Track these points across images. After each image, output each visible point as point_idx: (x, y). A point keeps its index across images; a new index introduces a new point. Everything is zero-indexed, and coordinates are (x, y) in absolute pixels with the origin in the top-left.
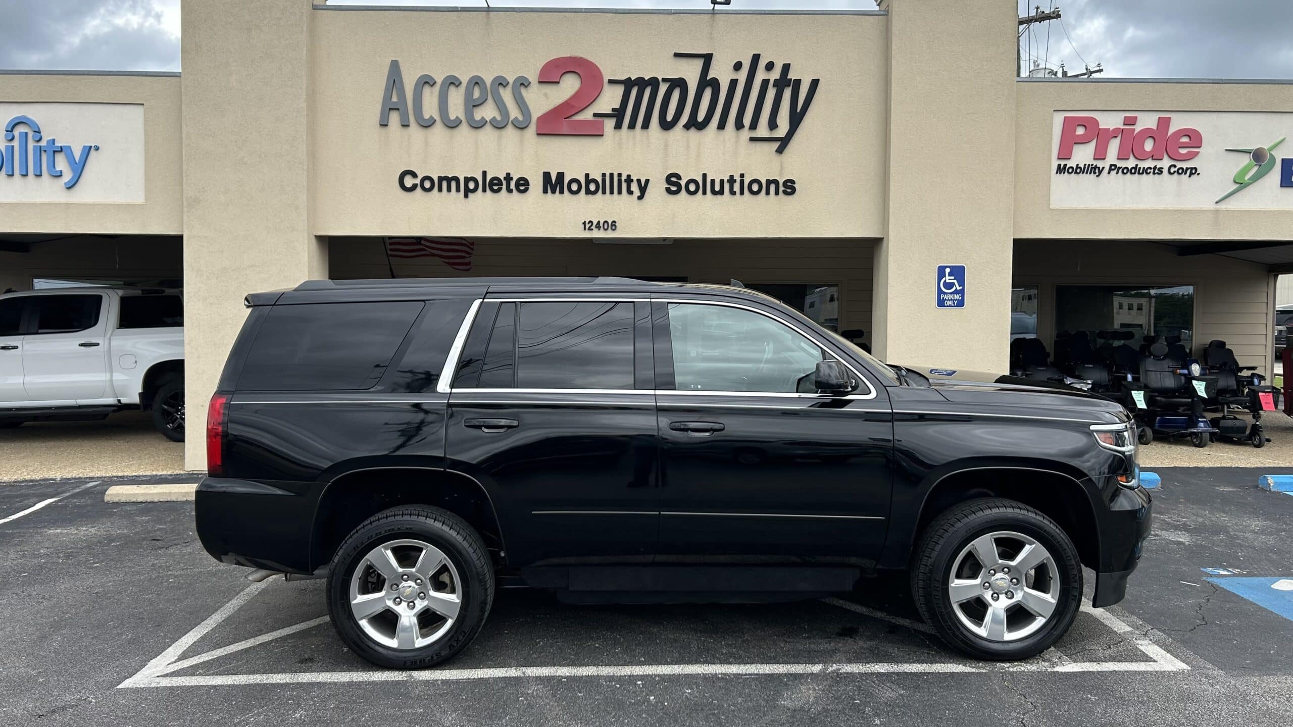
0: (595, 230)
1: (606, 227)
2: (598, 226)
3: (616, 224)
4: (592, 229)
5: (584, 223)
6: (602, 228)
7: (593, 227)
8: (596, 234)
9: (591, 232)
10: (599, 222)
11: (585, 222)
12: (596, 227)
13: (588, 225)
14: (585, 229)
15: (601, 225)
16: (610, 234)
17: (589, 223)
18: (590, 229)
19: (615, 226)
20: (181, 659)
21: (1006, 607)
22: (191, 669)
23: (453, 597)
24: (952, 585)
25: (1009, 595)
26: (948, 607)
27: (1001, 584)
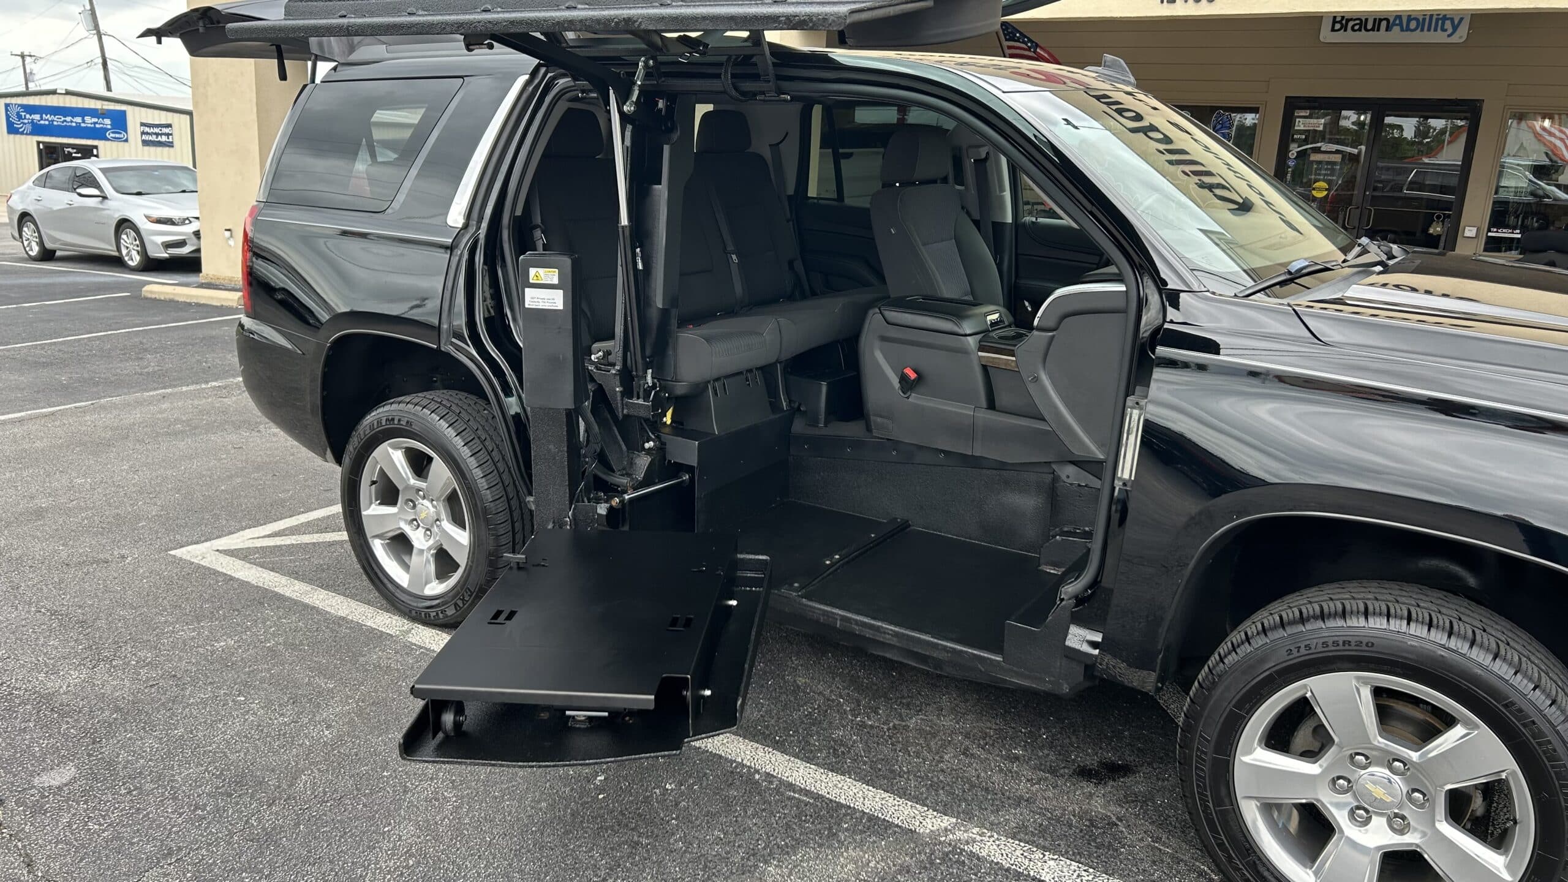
0: (1180, 3)
4: (1175, 1)
8: (1181, 10)
9: (1173, 5)
14: (1162, 2)
16: (1203, 9)
18: (1170, 2)
20: (269, 536)
21: (1379, 848)
22: (257, 550)
23: (463, 537)
24: (1247, 759)
25: (1396, 821)
26: (1227, 801)
27: (1379, 792)
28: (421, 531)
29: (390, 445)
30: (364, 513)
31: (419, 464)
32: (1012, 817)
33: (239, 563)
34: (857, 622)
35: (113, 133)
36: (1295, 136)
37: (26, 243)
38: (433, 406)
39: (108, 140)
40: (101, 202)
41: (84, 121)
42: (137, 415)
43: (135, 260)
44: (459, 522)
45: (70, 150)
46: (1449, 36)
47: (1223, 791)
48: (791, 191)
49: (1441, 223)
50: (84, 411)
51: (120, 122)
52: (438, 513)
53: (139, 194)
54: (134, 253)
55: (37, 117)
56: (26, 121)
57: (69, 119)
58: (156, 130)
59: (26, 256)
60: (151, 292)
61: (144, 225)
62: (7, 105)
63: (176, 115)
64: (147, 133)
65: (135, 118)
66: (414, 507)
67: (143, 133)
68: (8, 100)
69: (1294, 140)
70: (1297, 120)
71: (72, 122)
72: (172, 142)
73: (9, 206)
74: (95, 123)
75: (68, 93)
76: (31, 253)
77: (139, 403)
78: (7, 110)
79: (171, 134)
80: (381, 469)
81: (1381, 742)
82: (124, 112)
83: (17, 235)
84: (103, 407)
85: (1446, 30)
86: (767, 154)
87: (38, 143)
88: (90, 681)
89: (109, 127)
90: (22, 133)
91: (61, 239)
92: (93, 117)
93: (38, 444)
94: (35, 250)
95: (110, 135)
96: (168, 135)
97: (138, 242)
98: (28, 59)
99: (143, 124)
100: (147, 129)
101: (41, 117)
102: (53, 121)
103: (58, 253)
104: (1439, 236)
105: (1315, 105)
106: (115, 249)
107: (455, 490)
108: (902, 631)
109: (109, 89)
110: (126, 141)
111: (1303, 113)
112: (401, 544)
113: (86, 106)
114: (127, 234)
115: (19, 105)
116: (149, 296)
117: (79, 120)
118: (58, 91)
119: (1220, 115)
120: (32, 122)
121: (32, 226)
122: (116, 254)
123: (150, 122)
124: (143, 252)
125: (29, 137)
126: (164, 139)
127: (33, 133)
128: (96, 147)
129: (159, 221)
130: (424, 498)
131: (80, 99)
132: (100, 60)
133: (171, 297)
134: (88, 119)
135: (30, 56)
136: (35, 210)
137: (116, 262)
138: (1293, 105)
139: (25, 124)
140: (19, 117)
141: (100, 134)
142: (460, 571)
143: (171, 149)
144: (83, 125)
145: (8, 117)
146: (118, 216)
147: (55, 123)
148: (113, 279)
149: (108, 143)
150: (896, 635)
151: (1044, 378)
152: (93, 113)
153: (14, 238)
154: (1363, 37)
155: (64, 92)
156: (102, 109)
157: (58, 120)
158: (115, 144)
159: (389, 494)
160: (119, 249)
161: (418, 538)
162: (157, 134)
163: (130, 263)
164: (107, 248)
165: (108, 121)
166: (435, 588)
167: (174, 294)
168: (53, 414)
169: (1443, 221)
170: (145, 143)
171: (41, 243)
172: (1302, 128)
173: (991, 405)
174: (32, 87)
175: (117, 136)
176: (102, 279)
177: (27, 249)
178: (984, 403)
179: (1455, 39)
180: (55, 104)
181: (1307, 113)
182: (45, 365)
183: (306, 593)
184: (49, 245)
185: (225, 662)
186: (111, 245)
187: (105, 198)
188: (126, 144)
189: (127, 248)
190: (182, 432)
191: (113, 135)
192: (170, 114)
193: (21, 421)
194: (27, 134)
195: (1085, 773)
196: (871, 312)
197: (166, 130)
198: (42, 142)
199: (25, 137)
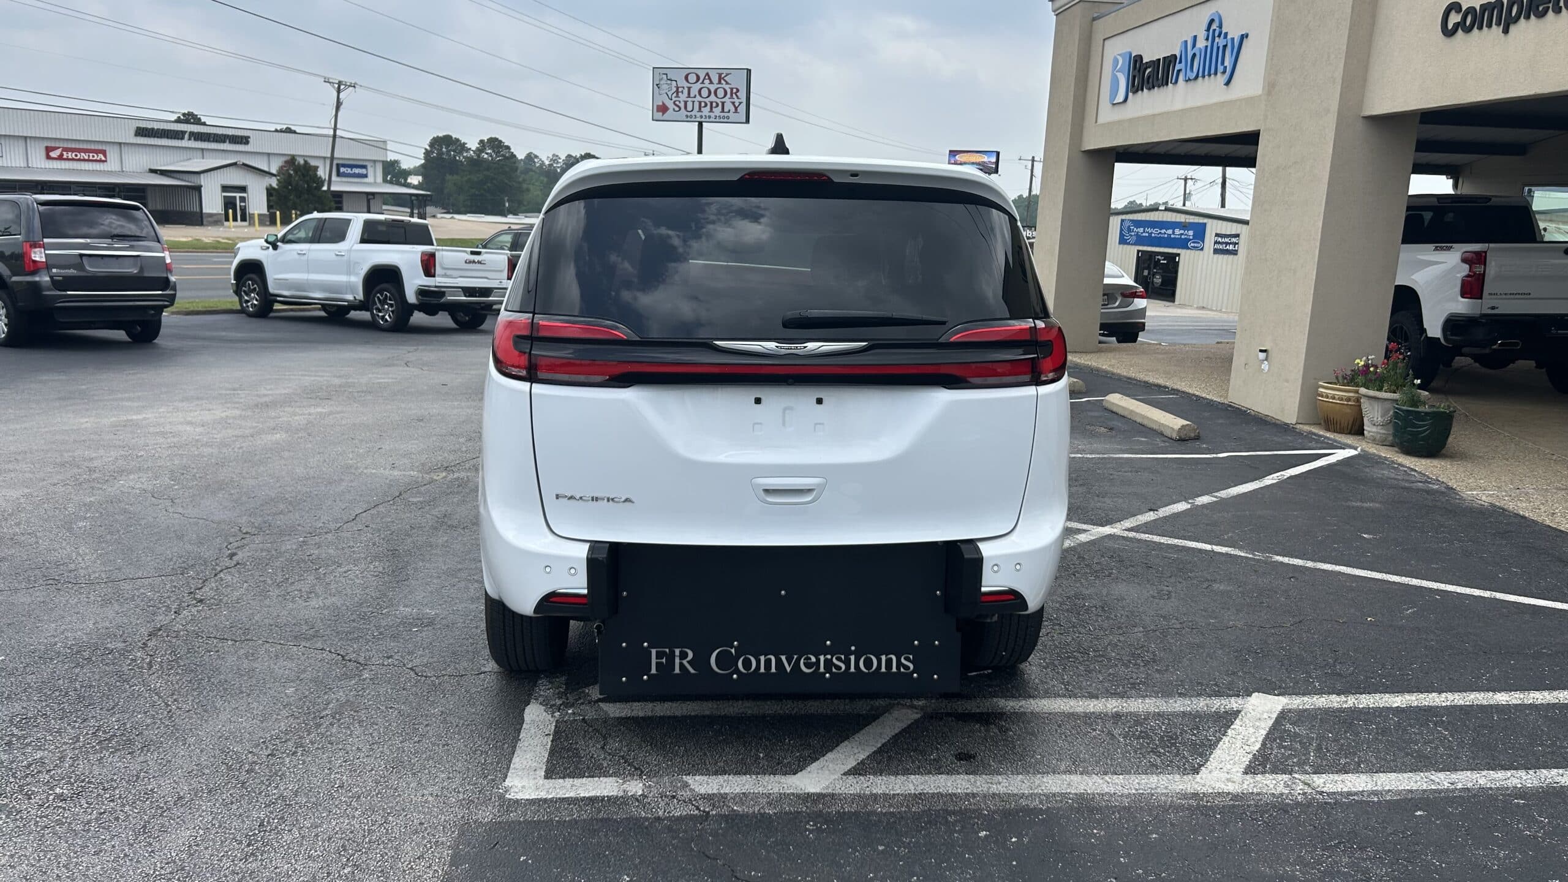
35: (1193, 242)
39: (1188, 248)
41: (1173, 233)
45: (1159, 257)
51: (1200, 232)
55: (1141, 230)
56: (1133, 234)
57: (1163, 231)
58: (1227, 240)
62: (1122, 221)
63: (1244, 226)
64: (1219, 243)
65: (1213, 228)
67: (1216, 243)
68: (1124, 217)
71: (1165, 233)
72: (1237, 251)
74: (1182, 234)
75: (1167, 209)
78: (1122, 224)
82: (1205, 224)
87: (1138, 251)
89: (1191, 237)
90: (1129, 244)
92: (1180, 229)
95: (1191, 244)
96: (1235, 244)
99: (1217, 235)
100: (1220, 239)
101: (1144, 230)
102: (1152, 233)
110: (1202, 249)
113: (1177, 220)
115: (1131, 220)
117: (1170, 232)
118: (1160, 208)
120: (1137, 235)
123: (1224, 233)
125: (1134, 246)
126: (1231, 247)
127: (1135, 244)
128: (1179, 255)
131: (1175, 214)
134: (1177, 232)
139: (1131, 236)
140: (1129, 230)
141: (1183, 244)
143: (1235, 256)
144: (1172, 236)
145: (1121, 230)
147: (1153, 235)
149: (1188, 251)
152: (1174, 225)
155: (1164, 208)
156: (1185, 222)
157: (1155, 232)
158: (1193, 252)
162: (1227, 244)
165: (1191, 233)
170: (1216, 251)
175: (1196, 245)
188: (1201, 252)
191: (1192, 245)
192: (1240, 225)
194: (1132, 244)
197: (1234, 240)
198: (1142, 251)
199: (1130, 246)
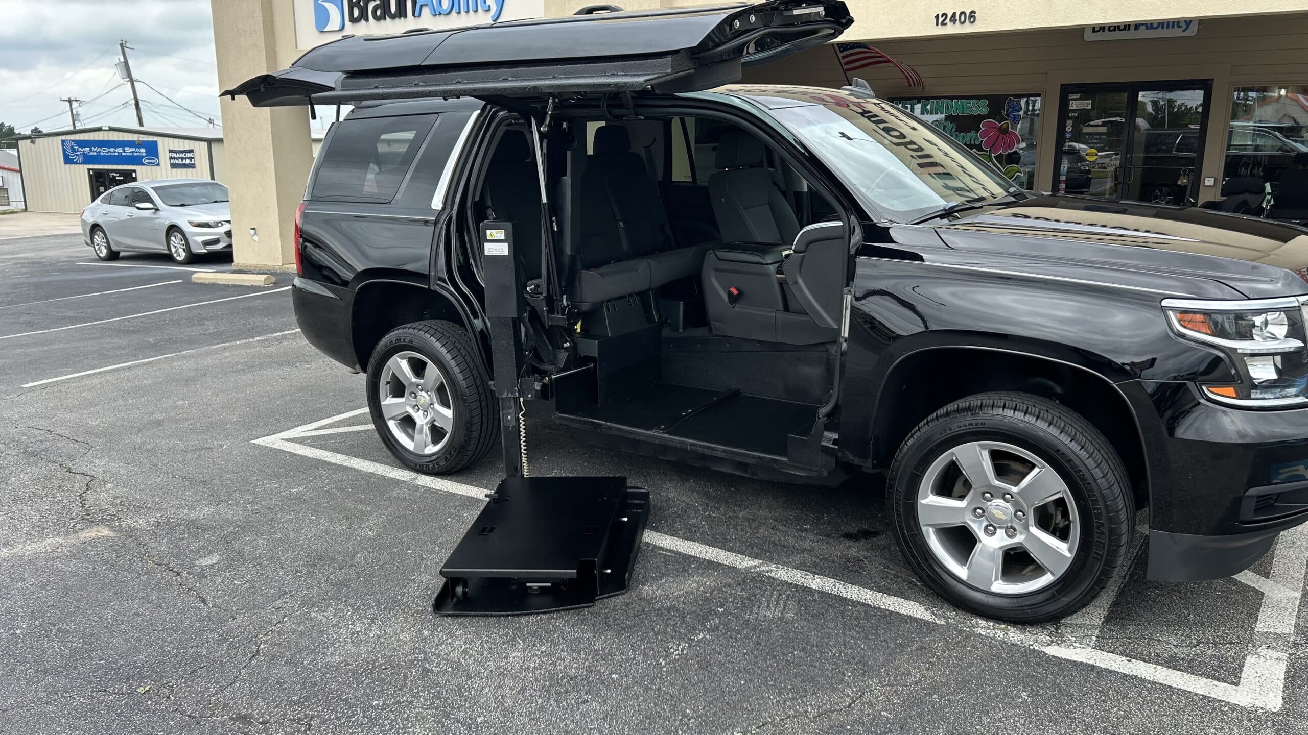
0: (950, 24)
1: (962, 19)
2: (953, 19)
3: (976, 15)
4: (946, 24)
5: (937, 17)
6: (958, 22)
7: (947, 21)
8: (951, 29)
9: (945, 27)
10: (954, 14)
11: (938, 15)
12: (951, 21)
13: (942, 19)
14: (937, 24)
15: (957, 17)
16: (968, 29)
17: (942, 16)
18: (943, 24)
19: (975, 17)
20: (315, 429)
21: (1001, 548)
22: (307, 438)
23: (449, 413)
24: (923, 502)
25: (1011, 532)
26: (914, 528)
27: (999, 514)
28: (421, 412)
29: (398, 356)
30: (383, 403)
31: (418, 368)
32: (798, 559)
33: (297, 445)
34: (700, 446)
35: (147, 159)
36: (1070, 115)
37: (97, 247)
38: (426, 329)
39: (144, 165)
40: (154, 213)
41: (124, 151)
42: (208, 361)
43: (182, 256)
44: (446, 404)
45: (114, 174)
46: (1184, 31)
47: (912, 523)
48: (660, 177)
49: (1186, 177)
50: (172, 360)
51: (152, 150)
52: (431, 399)
53: (183, 205)
54: (181, 251)
55: (87, 149)
56: (78, 153)
57: (112, 150)
58: (182, 155)
59: (97, 257)
60: (198, 278)
61: (188, 229)
62: (63, 141)
63: (197, 143)
64: (175, 158)
65: (164, 146)
66: (416, 397)
67: (171, 158)
68: (64, 138)
69: (1069, 118)
70: (1071, 102)
71: (115, 152)
72: (194, 164)
73: (83, 220)
74: (133, 152)
75: (112, 129)
76: (101, 255)
77: (208, 353)
78: (63, 145)
79: (193, 158)
80: (393, 373)
81: (997, 483)
82: (156, 142)
83: (89, 241)
84: (184, 357)
85: (1180, 27)
86: (643, 154)
87: (89, 170)
88: (217, 512)
89: (144, 154)
90: (76, 163)
91: (126, 243)
92: (131, 147)
93: (145, 381)
94: (104, 252)
95: (145, 161)
96: (191, 158)
97: (183, 242)
98: (75, 104)
99: (171, 151)
100: (174, 155)
101: (91, 150)
102: (99, 152)
103: (122, 254)
104: (1186, 186)
105: (1085, 90)
106: (166, 248)
107: (442, 383)
108: (728, 448)
109: (141, 124)
110: (158, 165)
111: (1074, 97)
112: (408, 422)
113: (126, 139)
114: (175, 236)
115: (73, 141)
116: (197, 281)
117: (120, 150)
118: (103, 128)
119: (1010, 100)
120: (84, 154)
121: (102, 234)
122: (167, 252)
123: (177, 149)
124: (188, 249)
125: (82, 166)
126: (188, 161)
127: (84, 163)
128: (135, 171)
129: (200, 225)
130: (422, 390)
131: (121, 134)
132: (133, 102)
133: (214, 281)
134: (127, 149)
135: (76, 101)
136: (103, 222)
137: (167, 258)
138: (1066, 91)
139: (78, 155)
140: (73, 150)
141: (138, 161)
142: (448, 436)
143: (194, 170)
144: (123, 154)
145: (64, 150)
146: (167, 223)
147: (102, 154)
148: (167, 271)
149: (144, 167)
150: (724, 451)
151: (800, 281)
152: (131, 144)
153: (87, 244)
154: (1117, 35)
155: (107, 128)
156: (139, 141)
157: (104, 151)
158: (149, 168)
159: (399, 389)
160: (169, 249)
161: (420, 419)
162: (182, 159)
163: (178, 258)
164: (160, 247)
165: (143, 150)
166: (431, 449)
167: (216, 279)
168: (150, 363)
169: (1188, 175)
170: (173, 166)
171: (108, 247)
172: (1075, 108)
173: (786, 308)
174: (79, 126)
175: (151, 161)
176: (159, 272)
177: (98, 252)
178: (781, 307)
179: (1187, 34)
180: (101, 139)
181: (1078, 96)
182: (134, 332)
183: (345, 460)
184: (115, 248)
185: (299, 498)
186: (164, 246)
187: (157, 210)
188: (158, 167)
189: (176, 247)
190: (243, 370)
191: (148, 161)
192: (192, 142)
193: (129, 368)
194: (79, 163)
195: (848, 536)
196: (708, 253)
197: (189, 155)
198: (92, 169)
199: (77, 166)
